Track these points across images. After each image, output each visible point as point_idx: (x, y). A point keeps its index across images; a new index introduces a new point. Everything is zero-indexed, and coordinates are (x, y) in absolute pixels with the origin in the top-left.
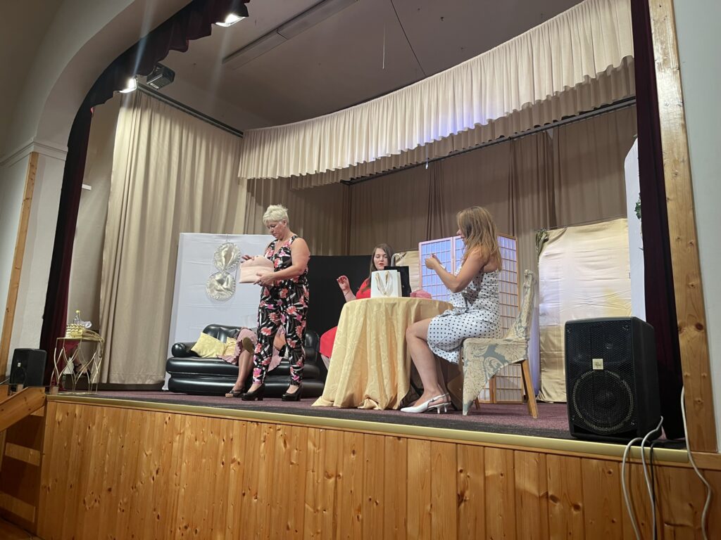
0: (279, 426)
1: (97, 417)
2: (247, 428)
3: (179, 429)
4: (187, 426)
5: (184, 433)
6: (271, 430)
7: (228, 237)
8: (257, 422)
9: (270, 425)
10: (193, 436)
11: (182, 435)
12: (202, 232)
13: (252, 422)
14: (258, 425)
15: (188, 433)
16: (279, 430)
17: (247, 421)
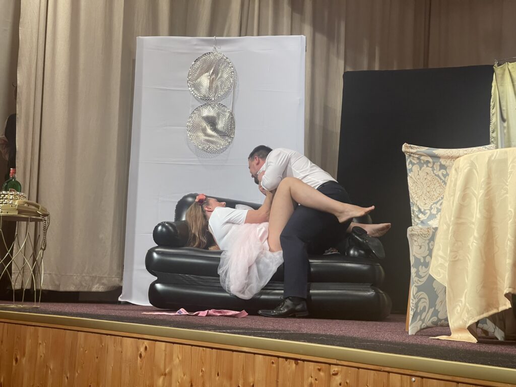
0: (335, 369)
1: (29, 342)
2: (278, 368)
3: (162, 367)
4: (176, 361)
5: (170, 373)
6: (322, 374)
7: (217, 43)
8: (296, 360)
9: (319, 366)
10: (187, 378)
11: (167, 377)
12: (172, 33)
13: (287, 358)
14: (297, 364)
15: (178, 375)
16: (336, 374)
17: (278, 357)
